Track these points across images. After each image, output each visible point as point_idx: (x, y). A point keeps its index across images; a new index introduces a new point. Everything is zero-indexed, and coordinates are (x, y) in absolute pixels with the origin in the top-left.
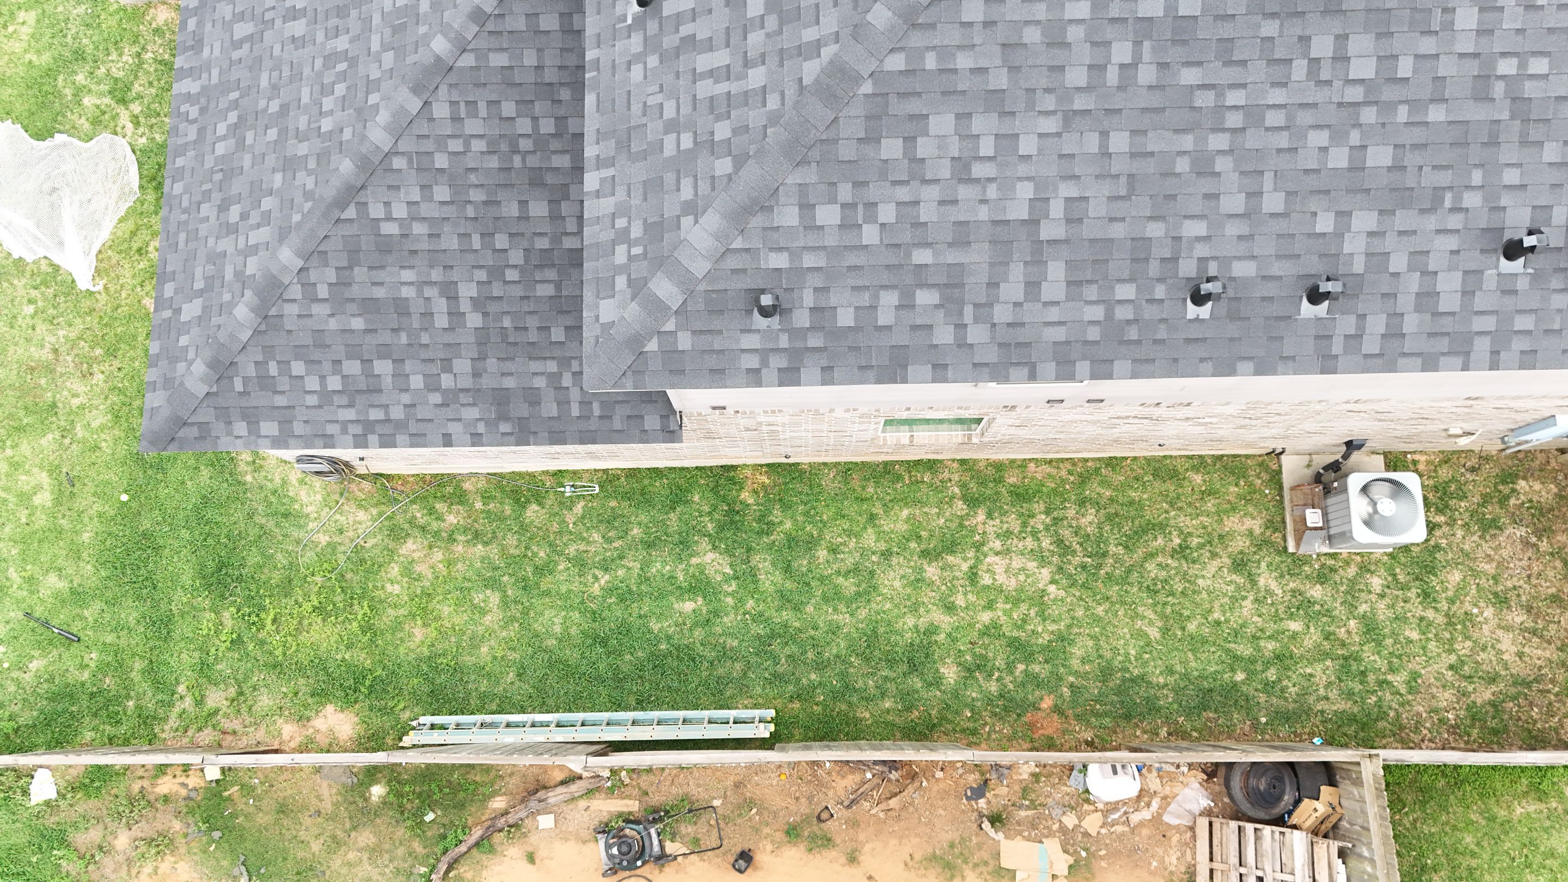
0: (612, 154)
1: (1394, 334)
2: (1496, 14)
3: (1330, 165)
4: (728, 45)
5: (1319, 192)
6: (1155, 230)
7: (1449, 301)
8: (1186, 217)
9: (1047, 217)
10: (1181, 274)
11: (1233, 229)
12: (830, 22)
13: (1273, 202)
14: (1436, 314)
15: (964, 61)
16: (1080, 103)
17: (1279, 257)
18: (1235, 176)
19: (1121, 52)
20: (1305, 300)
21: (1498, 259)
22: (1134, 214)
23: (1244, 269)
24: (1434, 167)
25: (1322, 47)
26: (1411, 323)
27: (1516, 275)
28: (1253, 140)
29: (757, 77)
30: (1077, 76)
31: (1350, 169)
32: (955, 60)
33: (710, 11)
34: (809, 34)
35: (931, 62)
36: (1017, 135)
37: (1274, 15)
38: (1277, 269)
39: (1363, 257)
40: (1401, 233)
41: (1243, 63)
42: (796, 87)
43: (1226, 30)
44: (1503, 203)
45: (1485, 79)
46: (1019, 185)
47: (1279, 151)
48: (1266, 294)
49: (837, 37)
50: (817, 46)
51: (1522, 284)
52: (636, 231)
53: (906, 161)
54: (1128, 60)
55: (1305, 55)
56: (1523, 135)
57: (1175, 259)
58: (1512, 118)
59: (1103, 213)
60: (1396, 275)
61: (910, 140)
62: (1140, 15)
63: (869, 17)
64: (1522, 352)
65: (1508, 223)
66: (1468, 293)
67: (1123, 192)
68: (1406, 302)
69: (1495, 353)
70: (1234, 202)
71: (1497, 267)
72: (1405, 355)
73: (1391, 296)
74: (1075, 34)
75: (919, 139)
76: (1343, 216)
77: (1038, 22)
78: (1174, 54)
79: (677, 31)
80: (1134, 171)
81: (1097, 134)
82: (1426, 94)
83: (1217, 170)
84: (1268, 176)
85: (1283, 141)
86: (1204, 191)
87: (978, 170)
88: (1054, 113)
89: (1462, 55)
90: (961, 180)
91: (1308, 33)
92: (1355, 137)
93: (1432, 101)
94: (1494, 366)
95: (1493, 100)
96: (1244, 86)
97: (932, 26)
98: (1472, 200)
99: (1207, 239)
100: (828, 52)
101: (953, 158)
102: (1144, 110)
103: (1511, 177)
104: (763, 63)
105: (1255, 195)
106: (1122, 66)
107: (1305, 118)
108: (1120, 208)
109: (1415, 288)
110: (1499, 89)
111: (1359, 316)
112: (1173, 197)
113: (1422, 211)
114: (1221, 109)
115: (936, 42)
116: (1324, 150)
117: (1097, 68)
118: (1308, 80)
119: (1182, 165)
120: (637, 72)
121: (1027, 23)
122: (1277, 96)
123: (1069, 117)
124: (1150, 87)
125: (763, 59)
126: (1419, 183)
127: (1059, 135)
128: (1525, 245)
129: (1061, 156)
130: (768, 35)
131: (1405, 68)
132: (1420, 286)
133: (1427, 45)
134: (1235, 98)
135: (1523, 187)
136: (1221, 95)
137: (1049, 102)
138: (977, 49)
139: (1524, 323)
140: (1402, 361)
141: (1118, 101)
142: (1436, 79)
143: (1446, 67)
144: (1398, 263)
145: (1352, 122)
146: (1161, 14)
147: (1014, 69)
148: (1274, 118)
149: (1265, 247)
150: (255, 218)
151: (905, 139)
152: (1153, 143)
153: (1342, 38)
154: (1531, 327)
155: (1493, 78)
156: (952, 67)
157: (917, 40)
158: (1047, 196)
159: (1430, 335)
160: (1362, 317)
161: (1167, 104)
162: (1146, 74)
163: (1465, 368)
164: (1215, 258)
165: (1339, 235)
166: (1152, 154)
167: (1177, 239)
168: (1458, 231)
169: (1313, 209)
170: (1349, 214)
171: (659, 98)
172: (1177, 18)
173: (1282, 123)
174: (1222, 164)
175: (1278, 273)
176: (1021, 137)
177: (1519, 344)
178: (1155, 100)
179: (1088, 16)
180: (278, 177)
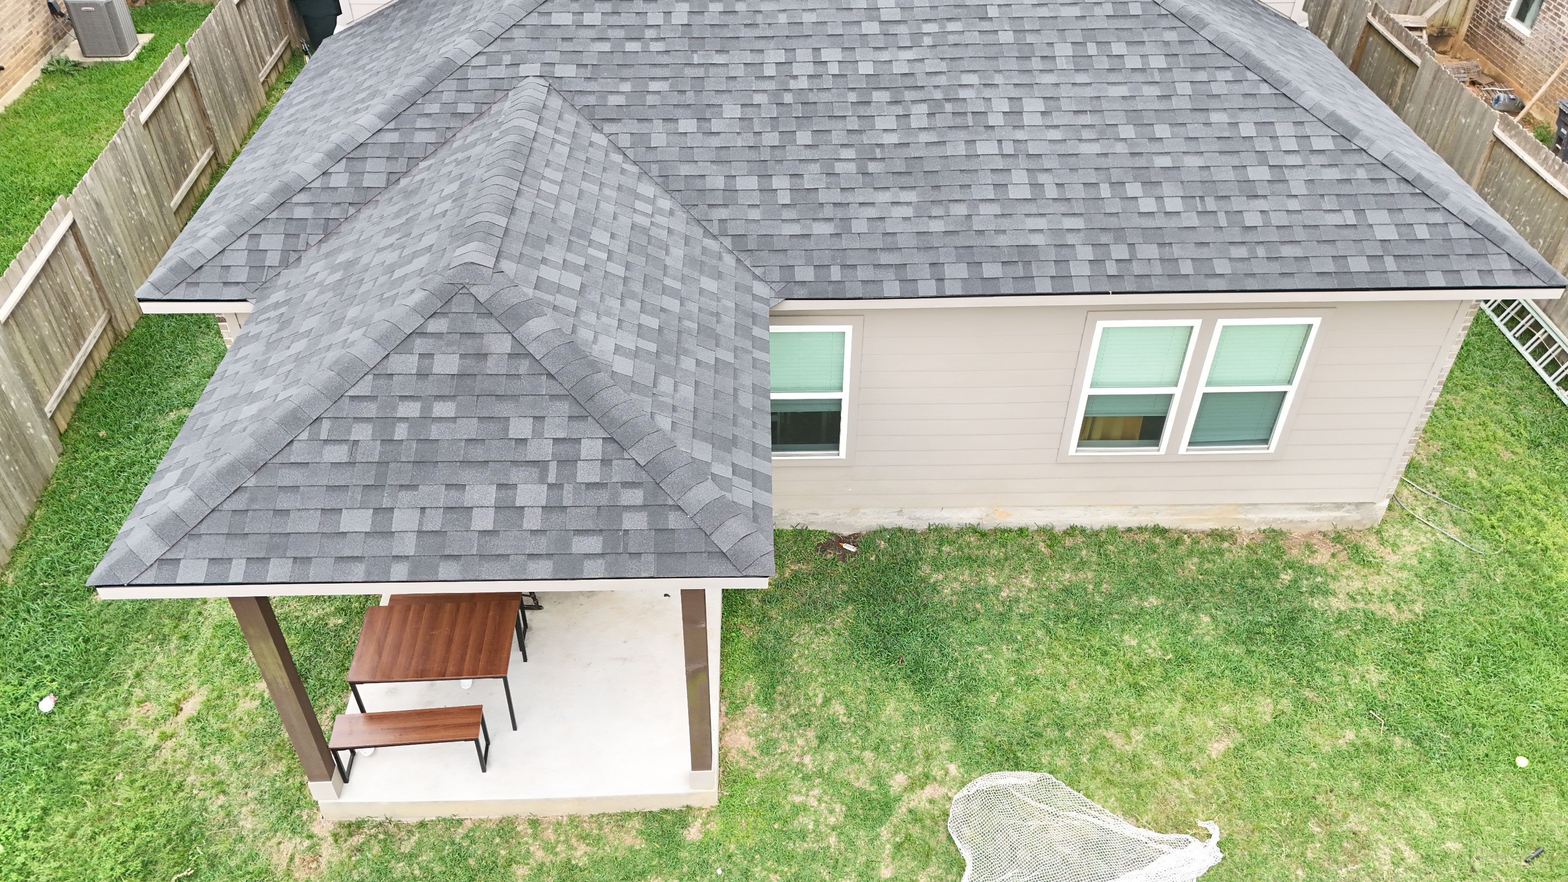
150: (1264, 144)
180: (1215, 117)
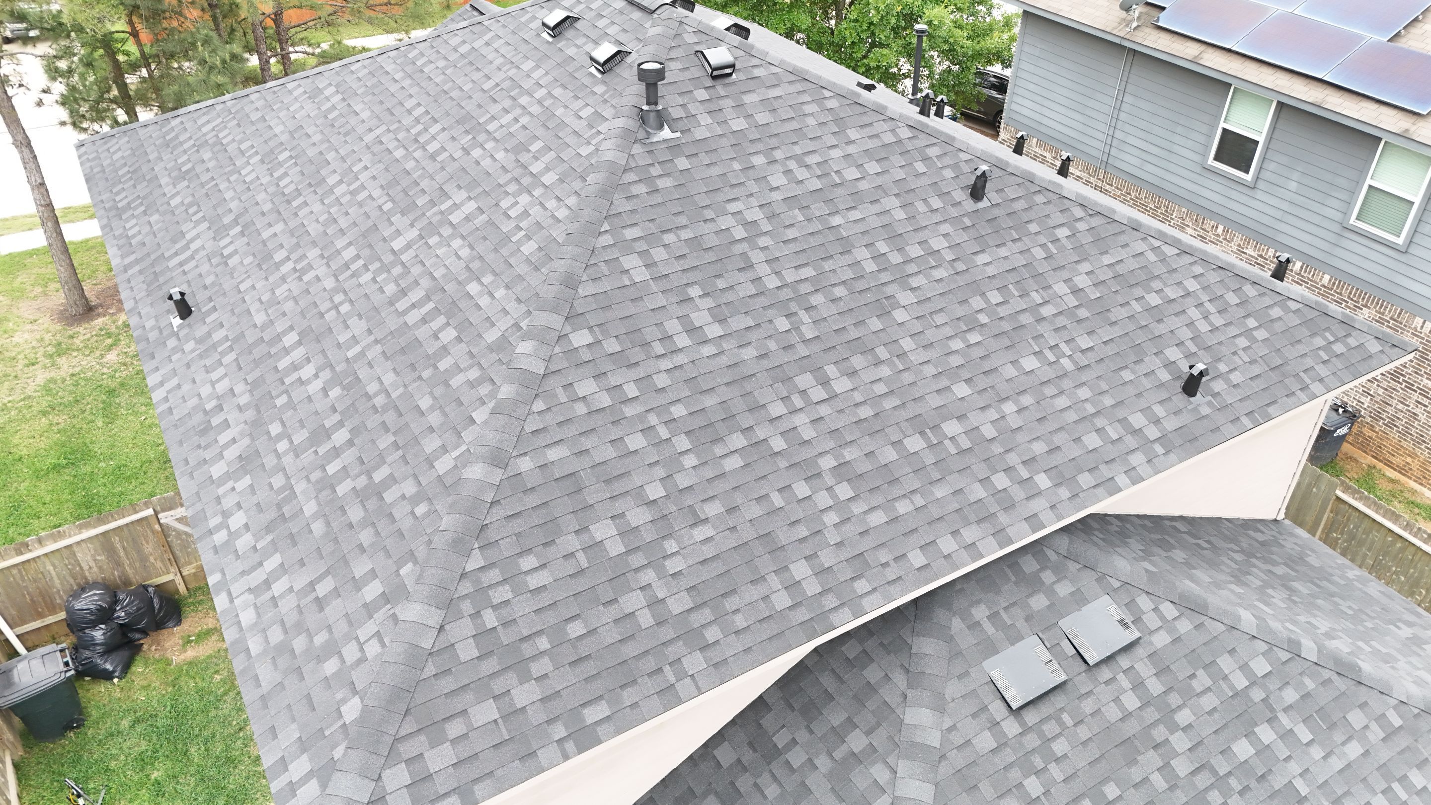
0: (1292, 378)
29: (1192, 285)
34: (1152, 257)
52: (1319, 342)
120: (1236, 377)
130: (1165, 285)
171: (1241, 352)
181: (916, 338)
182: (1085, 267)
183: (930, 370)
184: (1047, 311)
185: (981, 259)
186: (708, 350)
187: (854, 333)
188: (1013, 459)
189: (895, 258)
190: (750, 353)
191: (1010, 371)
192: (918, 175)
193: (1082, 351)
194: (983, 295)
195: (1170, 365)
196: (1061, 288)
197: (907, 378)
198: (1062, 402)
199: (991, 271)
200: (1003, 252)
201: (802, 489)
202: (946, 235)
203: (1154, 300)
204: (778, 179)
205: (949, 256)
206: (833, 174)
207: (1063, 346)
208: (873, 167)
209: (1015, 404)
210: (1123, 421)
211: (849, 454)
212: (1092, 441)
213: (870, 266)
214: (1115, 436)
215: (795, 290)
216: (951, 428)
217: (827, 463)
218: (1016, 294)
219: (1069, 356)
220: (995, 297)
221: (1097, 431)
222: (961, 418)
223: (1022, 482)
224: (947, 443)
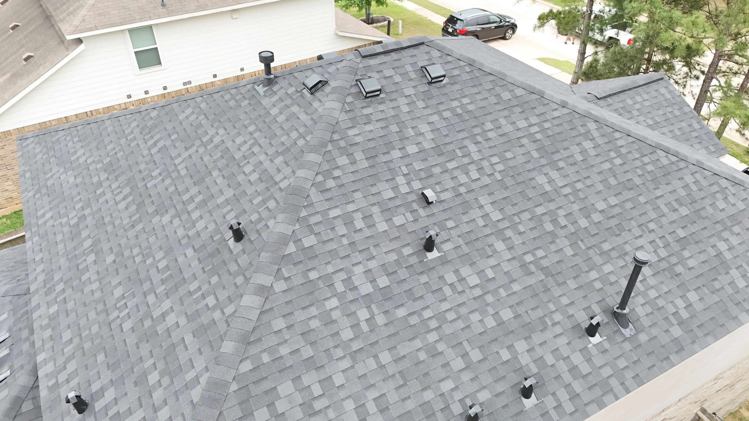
1: (574, 397)
2: (510, 241)
3: (489, 327)
4: (141, 406)
5: (492, 341)
6: (428, 395)
7: (585, 368)
8: (440, 381)
9: (369, 415)
10: (456, 414)
11: (466, 377)
12: (200, 364)
13: (476, 355)
14: (584, 377)
15: (284, 351)
16: (355, 346)
17: (496, 381)
18: (450, 350)
19: (363, 314)
20: (523, 399)
21: (589, 340)
22: (413, 392)
23: (484, 396)
24: (532, 309)
25: (451, 278)
26: (577, 386)
27: (601, 342)
28: (448, 330)
30: (347, 334)
31: (499, 325)
32: (279, 352)
33: (126, 394)
34: (190, 375)
35: (266, 358)
36: (330, 377)
37: (422, 273)
38: (500, 388)
39: (533, 364)
40: (541, 345)
41: (421, 297)
42: (190, 406)
43: (406, 287)
44: (571, 313)
45: (524, 266)
46: (344, 403)
47: (462, 329)
48: (503, 404)
49: (207, 369)
50: (197, 379)
51: (607, 345)
53: (273, 419)
54: (368, 316)
55: (446, 284)
56: (556, 281)
57: (447, 407)
58: (547, 277)
59: (396, 398)
60: (553, 366)
61: (271, 405)
62: (363, 294)
63: (222, 350)
64: (633, 378)
65: (580, 321)
66: (589, 360)
67: (401, 383)
68: (567, 377)
69: (622, 384)
70: (458, 364)
71: (591, 343)
72: (586, 405)
73: (558, 377)
74: (336, 315)
75: (276, 403)
76: (510, 347)
77: (315, 316)
78: (388, 305)
79: (107, 414)
80: (401, 369)
81: (372, 358)
82: (506, 280)
83: (440, 351)
84: (465, 343)
85: (461, 324)
86: (440, 364)
87: (318, 405)
88: (344, 357)
89: (508, 260)
90: (310, 416)
91: (441, 274)
92: (490, 310)
93: (511, 282)
94: (628, 391)
95: (533, 273)
96: (428, 307)
97: (260, 340)
98: (557, 317)
99: (456, 388)
100: (203, 380)
101: (300, 405)
102: (389, 337)
103: (565, 301)
104: (166, 404)
105: (465, 355)
106: (367, 320)
107: (463, 310)
108: (404, 392)
109: (565, 368)
110: (532, 268)
111: (552, 394)
112: (426, 374)
113: (542, 331)
114: (424, 322)
115: (265, 347)
116: (481, 321)
117: (355, 326)
118: (454, 294)
119: (422, 356)
121: (310, 319)
122: (445, 306)
123: (354, 355)
124: (386, 325)
125: (165, 402)
126: (531, 319)
127: (352, 367)
128: (594, 324)
129: (359, 378)
130: (165, 389)
131: (490, 274)
132: (567, 366)
133: (492, 261)
134: (427, 314)
135: (572, 303)
136: (420, 315)
137: (339, 353)
138: (289, 341)
139: (622, 363)
140: (588, 409)
141: (373, 338)
142: (505, 273)
143: (506, 267)
144: (550, 359)
145: (485, 304)
146: (372, 290)
147: (312, 344)
148: (451, 316)
149: (486, 379)
151: (268, 406)
152: (403, 350)
153: (456, 272)
154: (627, 364)
155: (527, 264)
156: (279, 356)
157: (253, 350)
158: (363, 402)
159: (590, 388)
160: (554, 394)
161: (398, 329)
162: (381, 320)
163: (617, 398)
164: (467, 397)
165: (515, 357)
166: (404, 356)
167: (442, 395)
168: (562, 333)
169: (495, 351)
170: (512, 346)
172: (380, 289)
173: (455, 317)
174: (441, 347)
175: (501, 390)
176: (333, 376)
177: (629, 375)
178: (391, 330)
179: (338, 304)
181: (142, 230)
182: (183, 321)
183: (123, 242)
184: (151, 299)
185: (190, 252)
186: (145, 153)
187: (147, 201)
188: (69, 292)
189: (190, 207)
190: (142, 166)
191: (115, 282)
192: (251, 201)
193: (121, 325)
194: (164, 257)
195: (102, 390)
196: (167, 304)
197: (120, 232)
198: (92, 315)
199: (181, 259)
200: (195, 263)
201: (78, 206)
202: (206, 228)
203: (153, 378)
204: (239, 140)
205: (190, 233)
206: (247, 160)
207: (127, 311)
208: (254, 177)
209: (97, 289)
210: (72, 356)
211: (89, 219)
212: (67, 336)
213: (185, 197)
214: (65, 351)
215: (173, 171)
216: (91, 258)
217: (87, 211)
218: (164, 277)
219: (119, 316)
220: (161, 265)
221: (71, 339)
222: (95, 262)
223: (56, 298)
224: (84, 258)
